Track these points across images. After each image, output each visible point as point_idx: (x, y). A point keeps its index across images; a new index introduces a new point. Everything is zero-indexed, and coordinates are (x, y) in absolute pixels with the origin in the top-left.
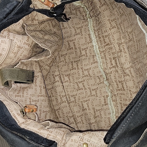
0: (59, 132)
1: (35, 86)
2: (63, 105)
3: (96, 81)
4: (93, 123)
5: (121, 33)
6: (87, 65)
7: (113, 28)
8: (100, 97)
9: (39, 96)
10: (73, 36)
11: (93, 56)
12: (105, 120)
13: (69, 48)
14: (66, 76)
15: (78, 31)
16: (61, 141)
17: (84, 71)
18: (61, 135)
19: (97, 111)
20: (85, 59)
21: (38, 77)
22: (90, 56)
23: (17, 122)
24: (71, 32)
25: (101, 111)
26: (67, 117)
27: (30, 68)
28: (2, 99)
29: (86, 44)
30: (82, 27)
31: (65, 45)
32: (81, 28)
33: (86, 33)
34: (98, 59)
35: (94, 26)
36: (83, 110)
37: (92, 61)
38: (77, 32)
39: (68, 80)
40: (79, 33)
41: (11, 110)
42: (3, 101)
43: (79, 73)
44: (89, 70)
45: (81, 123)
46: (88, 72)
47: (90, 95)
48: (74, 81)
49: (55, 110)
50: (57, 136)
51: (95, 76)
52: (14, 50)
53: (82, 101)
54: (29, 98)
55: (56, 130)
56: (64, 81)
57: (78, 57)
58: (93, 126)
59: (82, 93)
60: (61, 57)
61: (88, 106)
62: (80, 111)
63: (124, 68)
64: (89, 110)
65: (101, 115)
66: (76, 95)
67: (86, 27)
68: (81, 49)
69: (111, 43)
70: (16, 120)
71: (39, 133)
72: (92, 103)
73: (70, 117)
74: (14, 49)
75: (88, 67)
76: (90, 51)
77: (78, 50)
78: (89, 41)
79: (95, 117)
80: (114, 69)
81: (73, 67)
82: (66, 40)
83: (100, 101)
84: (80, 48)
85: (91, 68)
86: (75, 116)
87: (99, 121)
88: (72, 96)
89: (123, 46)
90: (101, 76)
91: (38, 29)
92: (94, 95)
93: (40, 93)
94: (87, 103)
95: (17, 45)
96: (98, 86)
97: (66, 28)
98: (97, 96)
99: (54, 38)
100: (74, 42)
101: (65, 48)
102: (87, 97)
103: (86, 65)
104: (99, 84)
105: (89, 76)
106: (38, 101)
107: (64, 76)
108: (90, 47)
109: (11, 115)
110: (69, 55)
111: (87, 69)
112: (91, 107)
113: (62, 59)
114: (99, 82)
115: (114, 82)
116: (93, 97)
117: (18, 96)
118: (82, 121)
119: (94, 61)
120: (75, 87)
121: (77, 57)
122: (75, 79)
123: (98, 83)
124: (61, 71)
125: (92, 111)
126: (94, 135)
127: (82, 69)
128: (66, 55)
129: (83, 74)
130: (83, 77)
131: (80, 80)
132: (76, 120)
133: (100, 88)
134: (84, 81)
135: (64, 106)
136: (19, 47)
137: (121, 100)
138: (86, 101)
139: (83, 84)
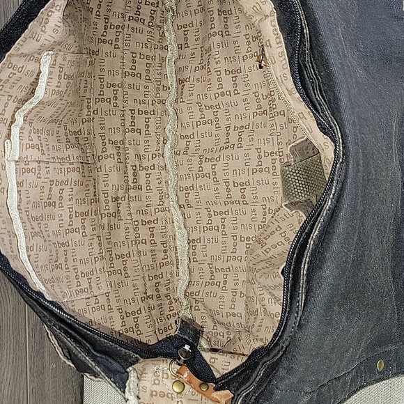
5: (107, 239)
7: (122, 256)
29: (206, 240)
30: (207, 284)
32: (210, 281)
33: (201, 266)
39: (263, 156)
47: (216, 109)
53: (235, 94)
59: (240, 117)
61: (220, 80)
63: (116, 160)
64: (219, 69)
66: (255, 114)
69: (136, 223)
76: (198, 219)
80: (145, 163)
89: (107, 207)
92: (207, 108)
94: (222, 88)
96: (195, 130)
98: (200, 105)
108: (198, 231)
112: (214, 77)
115: (153, 134)
133: (191, 124)
137: (147, 87)
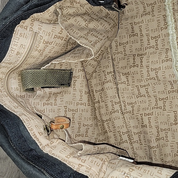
0: (95, 162)
1: (74, 90)
2: (114, 115)
3: (166, 87)
4: (153, 147)
6: (156, 62)
8: (170, 111)
9: (78, 104)
10: (140, 16)
11: (167, 50)
12: (172, 144)
13: (132, 34)
14: (123, 74)
15: (149, 9)
16: (97, 175)
17: (150, 70)
18: (98, 166)
19: (161, 131)
20: (154, 53)
21: (78, 77)
22: (162, 50)
23: (39, 144)
24: (138, 9)
25: (167, 131)
26: (119, 132)
27: (66, 67)
28: (18, 113)
29: (158, 30)
30: (155, 3)
31: (127, 29)
32: (153, 5)
33: (160, 13)
34: (173, 56)
35: (174, 3)
36: (143, 126)
37: (163, 57)
38: (146, 11)
39: (126, 82)
40: (150, 12)
41: (30, 128)
42: (19, 116)
43: (143, 74)
44: (157, 71)
45: (139, 143)
46: (156, 73)
47: (156, 106)
48: (134, 84)
49: (104, 121)
50: (92, 168)
51: (166, 81)
52: (38, 48)
53: (142, 114)
54: (64, 106)
55: (91, 159)
56: (120, 82)
57: (145, 49)
58: (154, 151)
59: (144, 102)
60: (119, 45)
61: (150, 122)
62: (139, 126)
64: (150, 128)
65: (167, 137)
66: (135, 103)
67: (161, 4)
68: (150, 38)
70: (37, 142)
71: (68, 162)
72: (156, 119)
73: (123, 133)
74: (38, 45)
75: (157, 66)
76: (164, 42)
77: (145, 39)
78: (164, 27)
79: (158, 140)
81: (135, 63)
82: (129, 21)
83: (168, 117)
84: (149, 35)
85: (161, 69)
86: (131, 132)
87: (163, 145)
88: (129, 104)
90: (175, 82)
91: (80, 12)
92: (160, 108)
93: (80, 100)
94: (148, 118)
95: (43, 40)
96: (168, 95)
97: (131, 3)
98: (164, 109)
99: (104, 25)
100: (141, 26)
101: (127, 33)
102: (149, 109)
103: (154, 63)
104: (170, 92)
105: (156, 79)
106: (76, 111)
107: (121, 74)
108: (163, 36)
109: (30, 135)
110: (131, 44)
111: (155, 69)
112: (153, 124)
113: (121, 49)
114: (171, 90)
116: (159, 110)
117: (48, 104)
118: (140, 140)
119: (168, 57)
120: (134, 92)
121: (142, 49)
122: (136, 81)
123: (168, 91)
124: (118, 66)
125: (154, 131)
126: (147, 172)
127: (148, 68)
128: (127, 43)
129: (149, 75)
130: (147, 79)
131: (143, 83)
132: (132, 138)
133: (171, 98)
134: (148, 85)
135: (116, 117)
136: (47, 43)
138: (148, 114)
139: (147, 90)
